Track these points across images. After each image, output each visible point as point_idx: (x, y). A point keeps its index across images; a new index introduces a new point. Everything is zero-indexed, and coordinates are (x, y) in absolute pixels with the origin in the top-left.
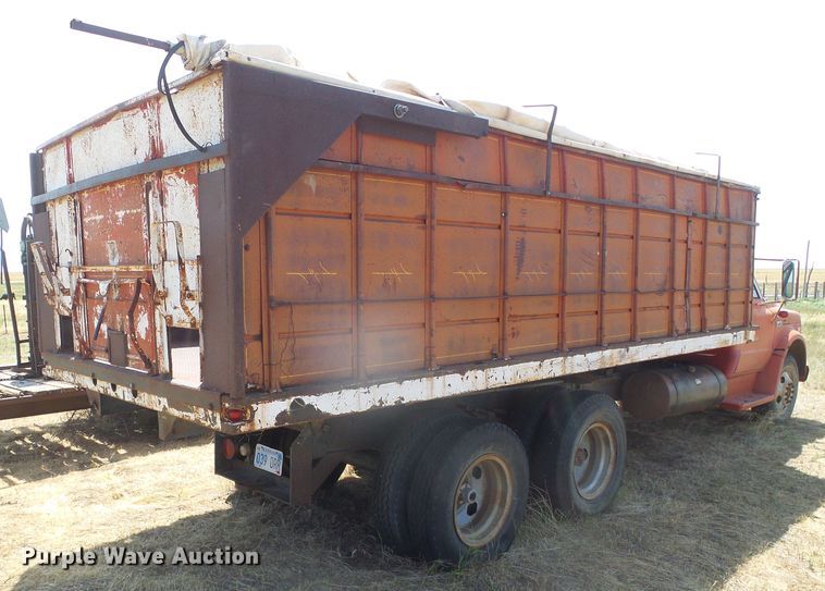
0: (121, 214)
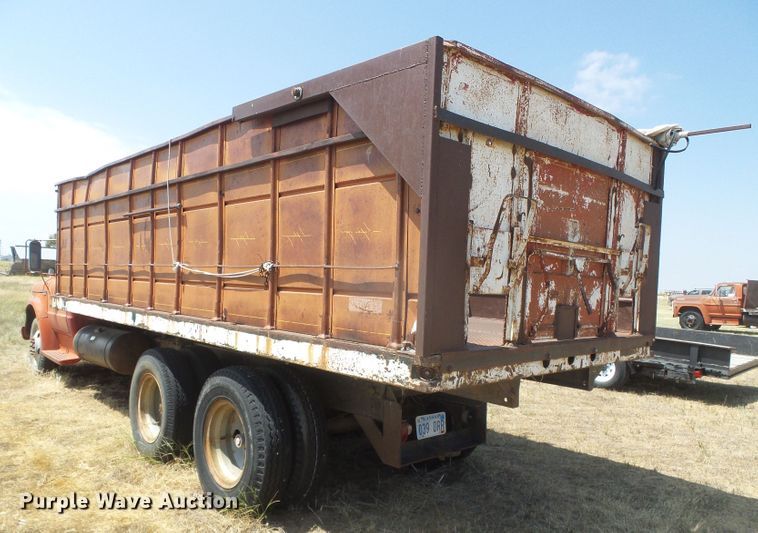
0: (588, 200)
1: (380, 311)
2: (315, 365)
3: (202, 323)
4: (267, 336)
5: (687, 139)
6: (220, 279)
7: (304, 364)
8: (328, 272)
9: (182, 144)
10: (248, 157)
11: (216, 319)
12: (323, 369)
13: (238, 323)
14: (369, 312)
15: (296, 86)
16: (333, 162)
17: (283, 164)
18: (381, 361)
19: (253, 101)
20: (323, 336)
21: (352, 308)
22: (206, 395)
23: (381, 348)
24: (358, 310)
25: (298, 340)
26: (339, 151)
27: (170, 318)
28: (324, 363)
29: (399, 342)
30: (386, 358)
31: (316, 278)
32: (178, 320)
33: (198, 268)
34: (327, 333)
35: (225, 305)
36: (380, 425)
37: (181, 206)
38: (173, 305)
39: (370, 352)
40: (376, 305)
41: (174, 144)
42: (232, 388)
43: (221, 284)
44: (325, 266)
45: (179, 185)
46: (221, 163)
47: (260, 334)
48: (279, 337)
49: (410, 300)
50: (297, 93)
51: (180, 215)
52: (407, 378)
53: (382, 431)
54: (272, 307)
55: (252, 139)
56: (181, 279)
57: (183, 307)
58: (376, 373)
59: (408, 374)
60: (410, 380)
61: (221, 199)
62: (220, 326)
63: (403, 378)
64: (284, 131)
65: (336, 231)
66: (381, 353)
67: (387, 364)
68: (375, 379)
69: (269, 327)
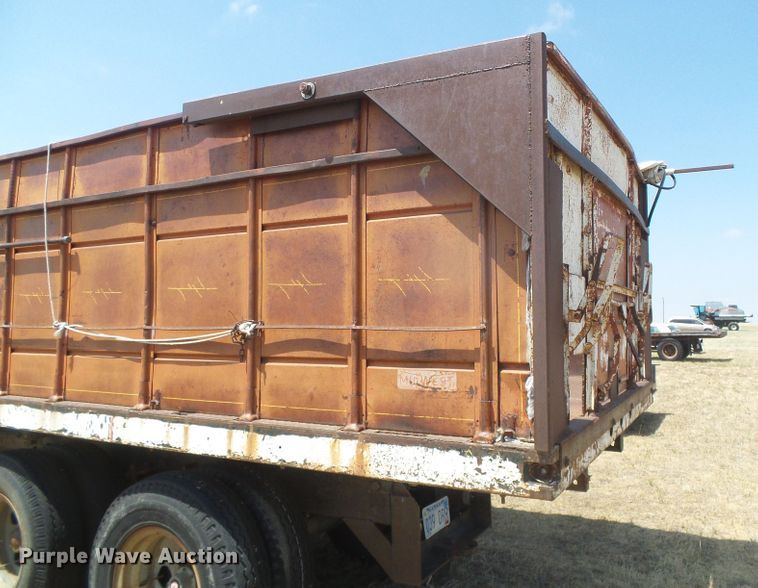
1: (455, 388)
2: (344, 470)
3: (114, 413)
4: (248, 430)
5: (673, 177)
6: (148, 347)
7: (323, 469)
8: (358, 335)
9: (71, 152)
10: (202, 174)
11: (141, 406)
12: (362, 474)
13: (186, 411)
14: (435, 390)
15: (308, 81)
16: (363, 184)
17: (268, 185)
18: (468, 459)
19: (224, 98)
20: (354, 426)
21: (402, 384)
22: (118, 523)
23: (465, 441)
24: (415, 387)
25: (310, 434)
26: (370, 170)
27: (48, 407)
28: (361, 466)
29: (492, 431)
30: (475, 455)
31: (333, 344)
32: (64, 410)
33: (103, 331)
34: (359, 422)
35: (157, 384)
36: (386, 530)
37: (69, 240)
38: (52, 387)
39: (446, 447)
40: (445, 379)
41: (57, 150)
42: (171, 509)
43: (151, 354)
44: (354, 327)
45: (65, 210)
46: (151, 181)
47: (235, 427)
48: (273, 432)
49: (503, 372)
50: (308, 91)
51: (65, 253)
52: (516, 482)
53: (390, 539)
54: (253, 386)
55: (211, 151)
56: (67, 347)
57: (70, 389)
58: (461, 477)
59: (518, 476)
60: (522, 484)
61: (150, 232)
62: (151, 417)
63: (509, 482)
64: (269, 142)
65: (370, 279)
66: (467, 447)
67: (480, 462)
68: (457, 485)
69: (248, 416)
